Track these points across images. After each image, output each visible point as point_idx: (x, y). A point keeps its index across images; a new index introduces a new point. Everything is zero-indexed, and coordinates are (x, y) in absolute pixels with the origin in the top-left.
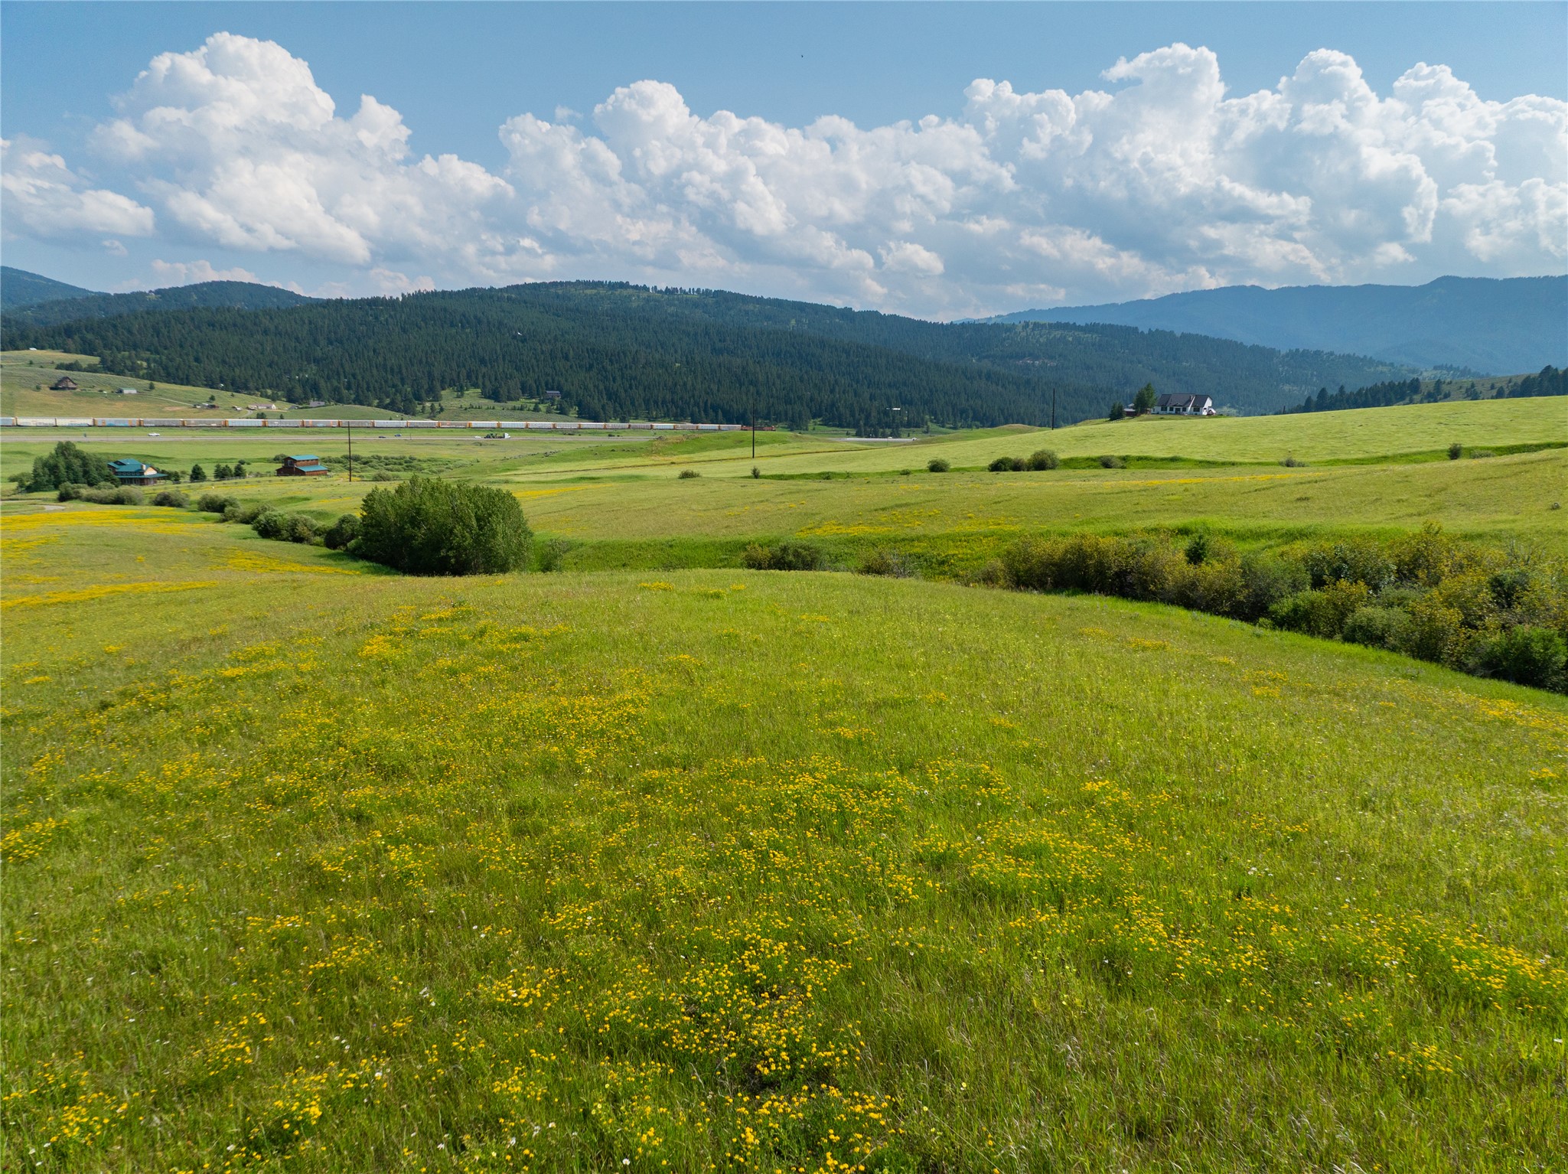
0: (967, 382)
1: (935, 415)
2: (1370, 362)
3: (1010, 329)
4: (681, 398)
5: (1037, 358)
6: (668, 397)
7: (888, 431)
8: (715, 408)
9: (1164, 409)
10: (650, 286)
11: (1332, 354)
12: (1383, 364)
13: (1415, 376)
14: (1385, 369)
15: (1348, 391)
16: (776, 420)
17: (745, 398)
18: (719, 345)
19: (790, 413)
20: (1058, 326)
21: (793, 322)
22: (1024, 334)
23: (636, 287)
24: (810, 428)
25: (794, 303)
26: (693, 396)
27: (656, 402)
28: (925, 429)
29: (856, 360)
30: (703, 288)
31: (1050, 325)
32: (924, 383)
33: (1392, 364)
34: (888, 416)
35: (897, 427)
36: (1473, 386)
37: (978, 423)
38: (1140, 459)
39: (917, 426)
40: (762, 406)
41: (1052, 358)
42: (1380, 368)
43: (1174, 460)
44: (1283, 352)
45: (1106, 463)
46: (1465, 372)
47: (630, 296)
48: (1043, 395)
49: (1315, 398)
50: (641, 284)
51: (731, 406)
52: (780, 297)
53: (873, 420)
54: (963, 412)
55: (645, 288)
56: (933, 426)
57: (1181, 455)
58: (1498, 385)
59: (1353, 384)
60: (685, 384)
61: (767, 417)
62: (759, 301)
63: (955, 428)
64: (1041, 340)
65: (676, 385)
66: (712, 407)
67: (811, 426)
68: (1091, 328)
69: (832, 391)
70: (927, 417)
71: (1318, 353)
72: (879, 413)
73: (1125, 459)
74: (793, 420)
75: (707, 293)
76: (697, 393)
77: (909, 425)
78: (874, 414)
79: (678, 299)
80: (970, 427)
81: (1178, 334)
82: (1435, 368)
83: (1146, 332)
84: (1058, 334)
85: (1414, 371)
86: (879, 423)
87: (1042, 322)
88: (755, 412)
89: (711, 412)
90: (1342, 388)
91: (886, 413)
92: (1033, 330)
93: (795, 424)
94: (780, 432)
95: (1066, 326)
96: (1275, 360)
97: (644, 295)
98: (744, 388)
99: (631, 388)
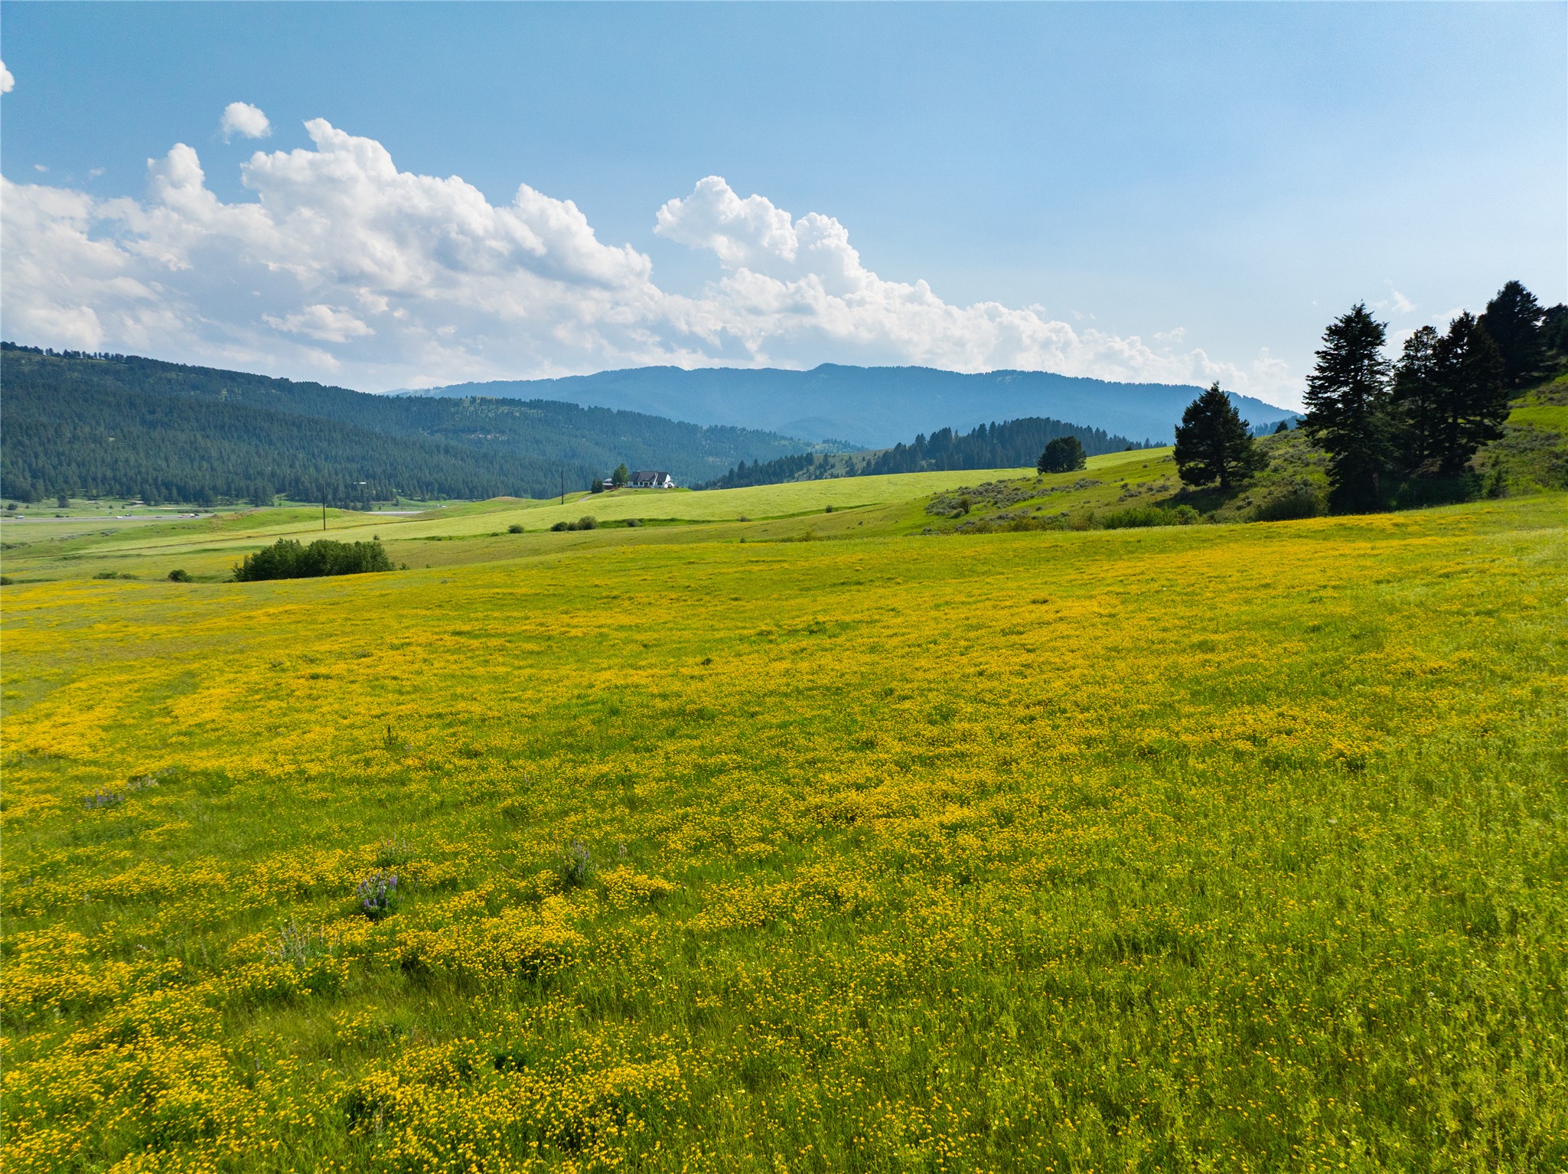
0: (428, 457)
1: (402, 488)
2: (773, 436)
3: (458, 403)
4: (125, 475)
5: (489, 432)
6: (109, 474)
7: (359, 505)
8: (167, 485)
9: (635, 483)
10: (44, 348)
11: (744, 429)
12: (784, 438)
13: (809, 450)
14: (786, 443)
15: (760, 463)
16: (237, 496)
17: (200, 474)
18: (149, 417)
19: (252, 489)
20: (504, 402)
21: (224, 392)
22: (472, 409)
23: (25, 349)
24: (276, 504)
25: (223, 372)
26: (139, 472)
27: (94, 479)
28: (394, 502)
29: (308, 434)
30: (112, 352)
31: (497, 401)
32: (384, 457)
33: (792, 439)
34: (356, 490)
35: (368, 501)
36: (850, 458)
37: (444, 495)
38: (650, 520)
39: (386, 499)
40: (220, 483)
41: (502, 432)
42: (783, 442)
43: (672, 520)
44: (705, 428)
45: (631, 524)
46: (846, 445)
47: (18, 360)
48: (501, 468)
49: (736, 469)
50: (31, 346)
51: (186, 483)
52: (206, 366)
53: (341, 494)
54: (428, 484)
55: (37, 351)
56: (402, 499)
57: (675, 517)
58: (867, 458)
59: (766, 456)
60: (127, 461)
61: (227, 493)
62: (183, 368)
63: (423, 500)
64: (490, 415)
65: (116, 461)
66: (164, 484)
67: (276, 500)
68: (536, 404)
69: (292, 466)
70: (394, 490)
71: (733, 429)
72: (346, 487)
73: (641, 520)
74: (256, 496)
75: (118, 358)
76: (143, 470)
77: (378, 498)
78: (342, 488)
79: (82, 364)
80: (438, 499)
81: (615, 411)
82: (824, 442)
83: (586, 409)
84: (505, 409)
85: (808, 445)
86: (347, 497)
87: (489, 397)
88: (214, 488)
89: (163, 490)
90: (756, 461)
91: (354, 488)
92: (481, 404)
93: (258, 499)
94: (243, 508)
95: (511, 402)
96: (699, 435)
97: (37, 358)
98: (196, 464)
99: (60, 464)
